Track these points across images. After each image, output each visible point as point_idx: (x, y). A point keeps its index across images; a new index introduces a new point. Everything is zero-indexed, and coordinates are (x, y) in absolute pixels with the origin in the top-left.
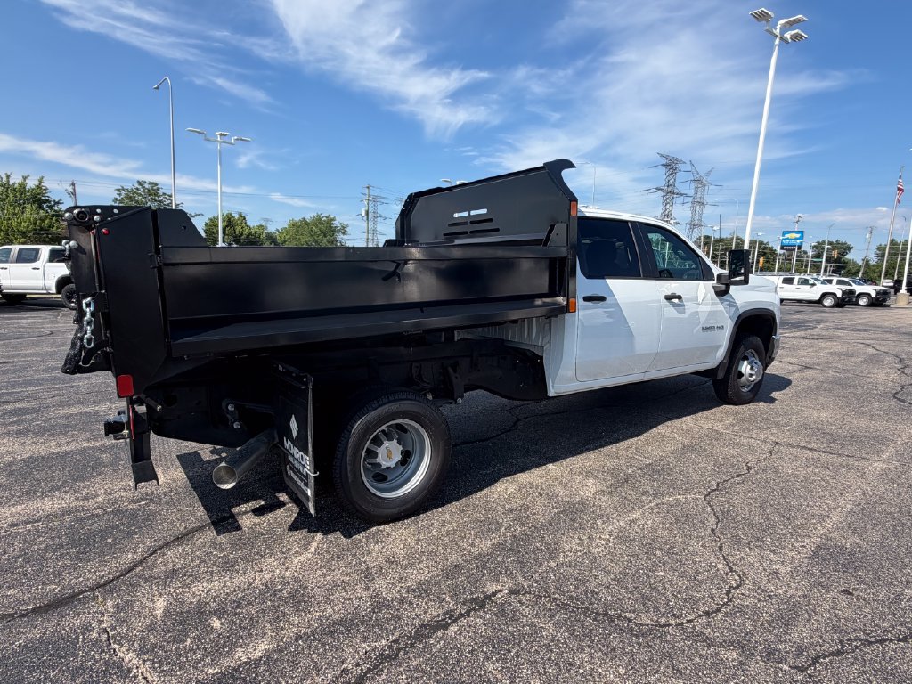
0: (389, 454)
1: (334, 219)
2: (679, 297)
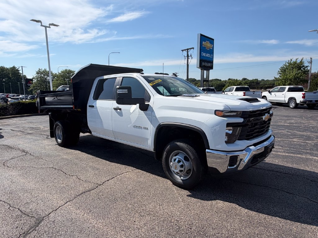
2: (120, 109)
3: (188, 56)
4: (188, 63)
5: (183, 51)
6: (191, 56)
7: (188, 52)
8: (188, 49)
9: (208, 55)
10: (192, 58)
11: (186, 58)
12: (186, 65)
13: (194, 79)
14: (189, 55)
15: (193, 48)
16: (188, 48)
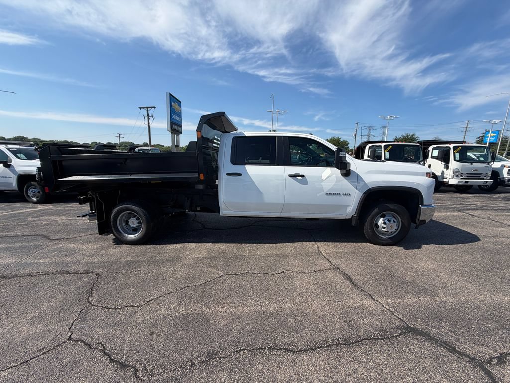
0: (133, 223)
1: (340, 139)
2: (303, 176)
3: (148, 115)
4: (149, 123)
5: (141, 108)
6: (152, 116)
7: (148, 111)
8: (148, 108)
9: (177, 118)
10: (154, 119)
11: (147, 118)
12: (147, 126)
13: (132, 142)
14: (150, 115)
15: (155, 107)
16: (148, 106)
